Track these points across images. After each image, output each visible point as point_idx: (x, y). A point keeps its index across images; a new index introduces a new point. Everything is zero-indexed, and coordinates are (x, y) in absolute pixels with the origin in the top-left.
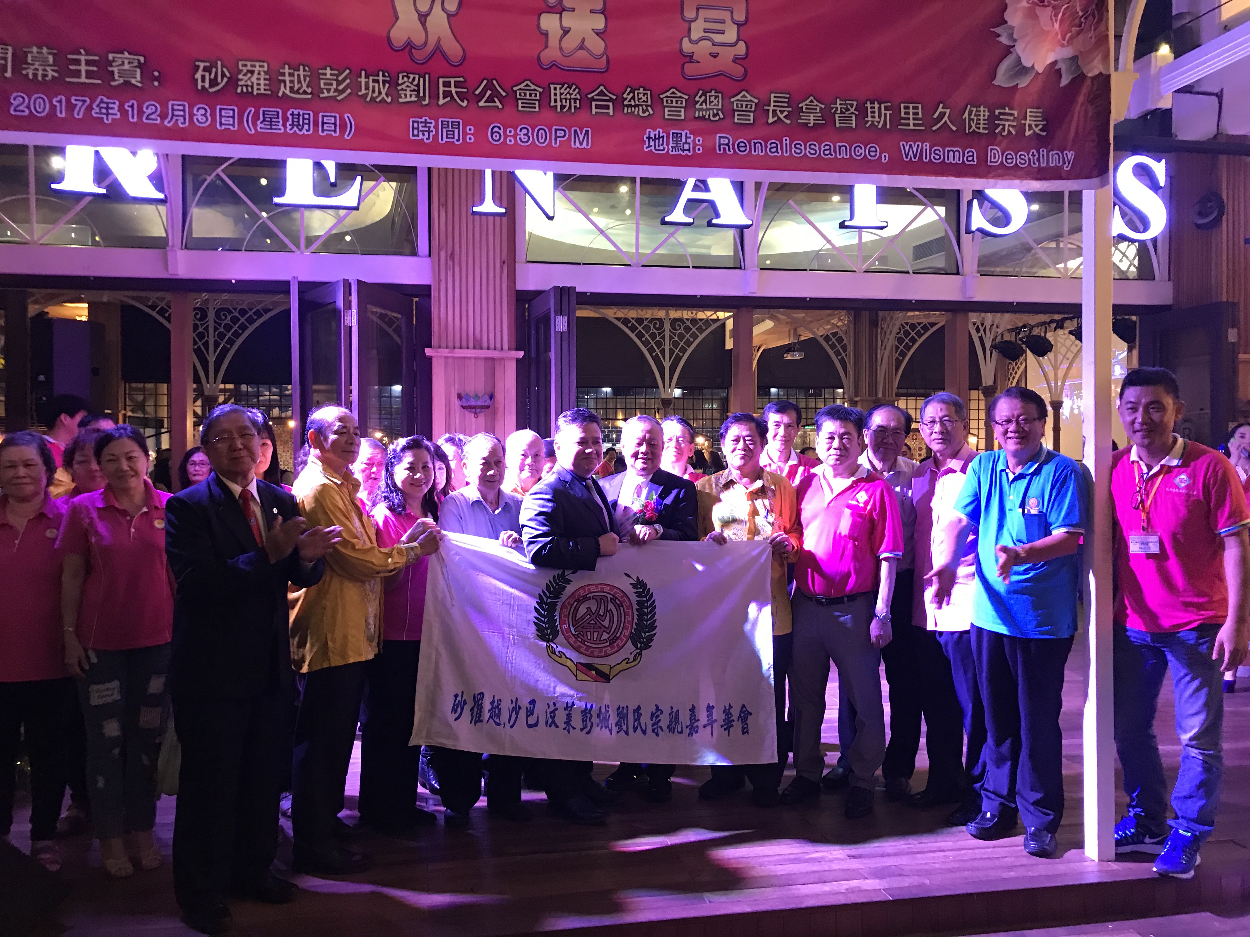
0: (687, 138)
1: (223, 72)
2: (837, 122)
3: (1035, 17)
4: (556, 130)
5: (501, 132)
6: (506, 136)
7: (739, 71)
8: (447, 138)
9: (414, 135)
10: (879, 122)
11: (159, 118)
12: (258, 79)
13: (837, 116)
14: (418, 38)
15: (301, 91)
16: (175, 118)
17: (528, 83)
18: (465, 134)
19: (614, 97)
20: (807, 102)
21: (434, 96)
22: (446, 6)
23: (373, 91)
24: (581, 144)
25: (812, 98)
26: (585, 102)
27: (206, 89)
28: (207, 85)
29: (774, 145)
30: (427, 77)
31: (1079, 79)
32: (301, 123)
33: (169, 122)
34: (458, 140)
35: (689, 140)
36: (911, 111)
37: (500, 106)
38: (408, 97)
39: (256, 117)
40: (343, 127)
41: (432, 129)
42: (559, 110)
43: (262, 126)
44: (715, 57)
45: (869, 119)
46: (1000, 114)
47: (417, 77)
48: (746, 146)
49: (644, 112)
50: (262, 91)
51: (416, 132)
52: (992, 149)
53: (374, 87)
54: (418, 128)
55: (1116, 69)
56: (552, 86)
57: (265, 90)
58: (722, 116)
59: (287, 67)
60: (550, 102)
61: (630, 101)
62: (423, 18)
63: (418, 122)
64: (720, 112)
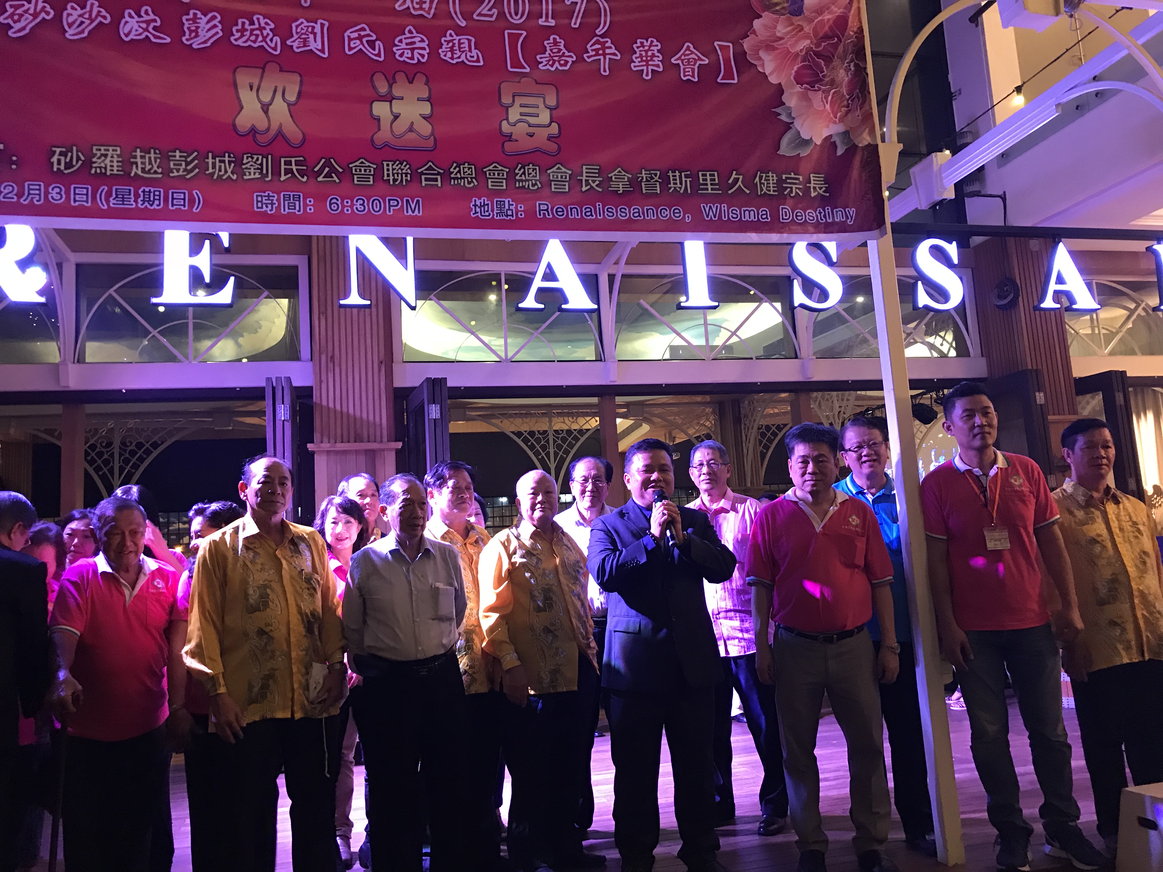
0: (509, 205)
1: (78, 156)
2: (644, 189)
3: (808, 100)
4: (389, 200)
5: (339, 203)
6: (343, 206)
7: (553, 147)
8: (289, 209)
9: (258, 208)
10: (680, 188)
11: (15, 197)
12: (112, 161)
13: (643, 184)
14: (261, 124)
15: (152, 171)
16: (30, 196)
17: (363, 160)
18: (306, 205)
19: (442, 171)
20: (616, 172)
21: (276, 172)
22: (286, 96)
23: (220, 170)
24: (413, 212)
25: (619, 169)
26: (416, 176)
27: (62, 171)
28: (62, 167)
29: (589, 210)
30: (270, 157)
31: (852, 149)
32: (152, 199)
33: (24, 201)
34: (299, 211)
35: (511, 207)
36: (708, 178)
37: (337, 181)
38: (252, 174)
39: (109, 194)
40: (192, 201)
41: (275, 202)
42: (391, 183)
43: (115, 202)
44: (531, 136)
45: (672, 185)
46: (787, 178)
47: (260, 157)
48: (563, 211)
49: (469, 183)
50: (115, 172)
51: (260, 205)
52: (782, 208)
53: (220, 167)
54: (261, 202)
55: (883, 141)
56: (385, 163)
57: (118, 171)
58: (540, 186)
59: (138, 150)
60: (384, 176)
61: (456, 174)
62: (265, 108)
63: (261, 196)
64: (538, 183)
